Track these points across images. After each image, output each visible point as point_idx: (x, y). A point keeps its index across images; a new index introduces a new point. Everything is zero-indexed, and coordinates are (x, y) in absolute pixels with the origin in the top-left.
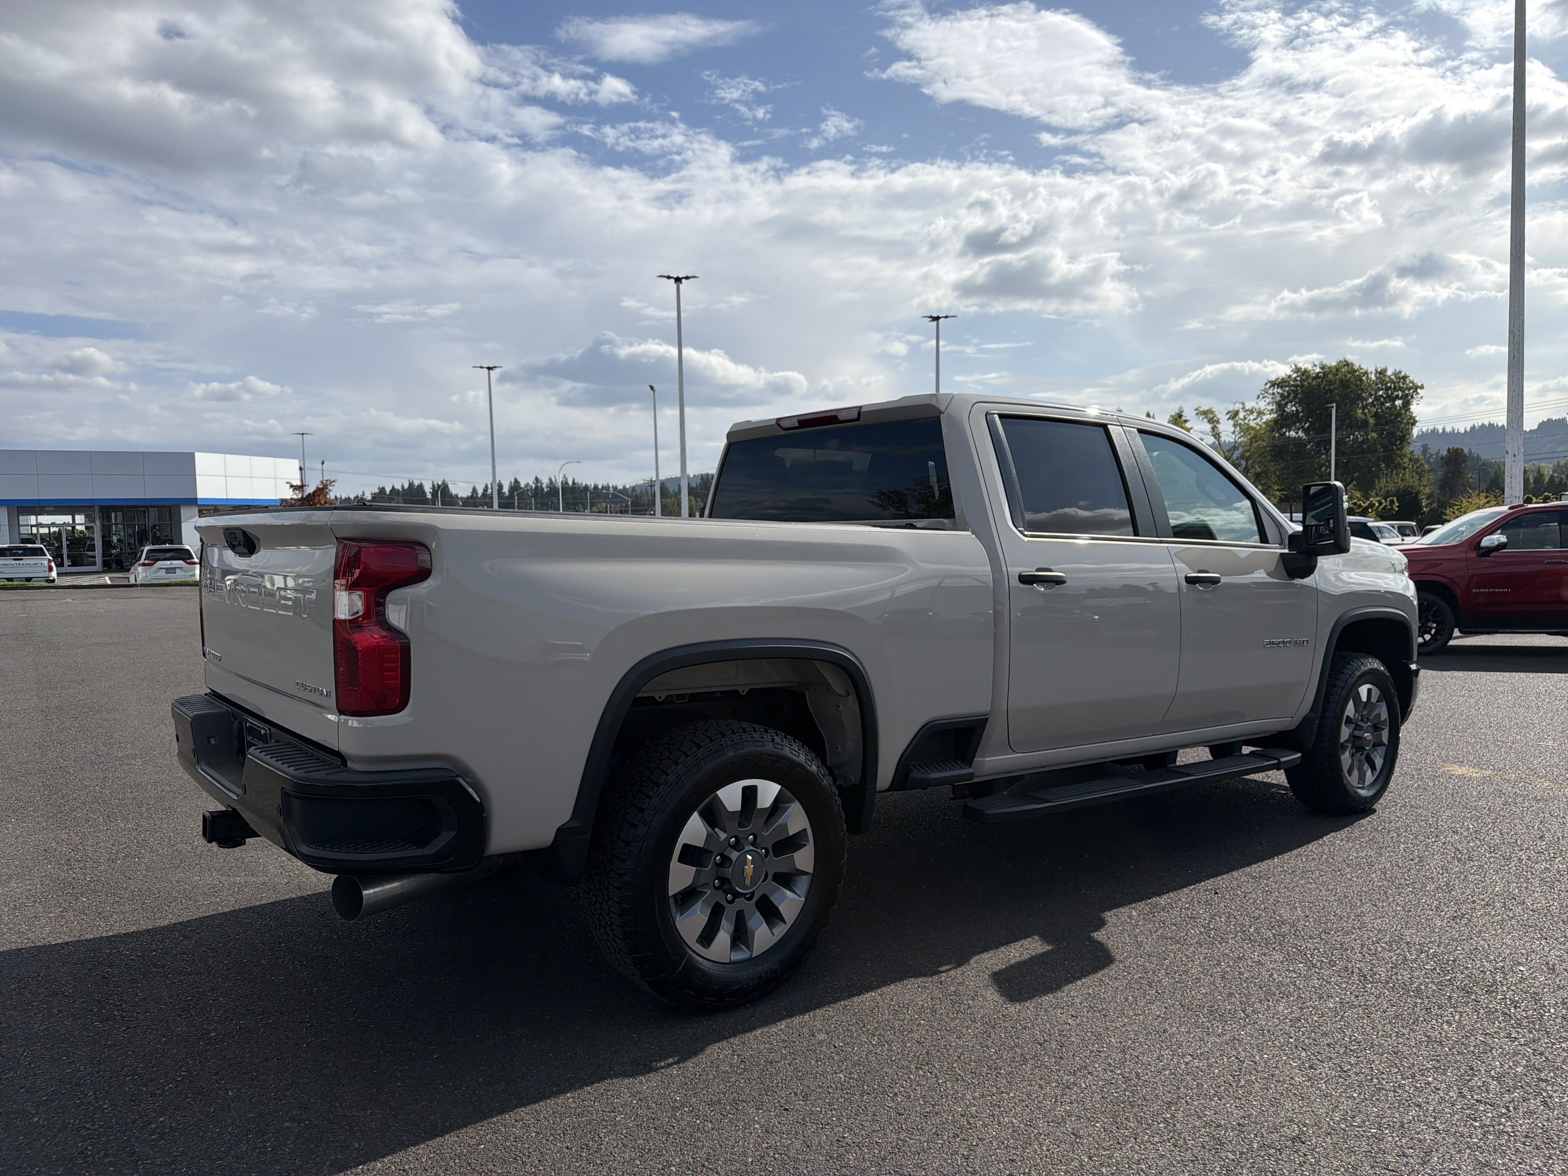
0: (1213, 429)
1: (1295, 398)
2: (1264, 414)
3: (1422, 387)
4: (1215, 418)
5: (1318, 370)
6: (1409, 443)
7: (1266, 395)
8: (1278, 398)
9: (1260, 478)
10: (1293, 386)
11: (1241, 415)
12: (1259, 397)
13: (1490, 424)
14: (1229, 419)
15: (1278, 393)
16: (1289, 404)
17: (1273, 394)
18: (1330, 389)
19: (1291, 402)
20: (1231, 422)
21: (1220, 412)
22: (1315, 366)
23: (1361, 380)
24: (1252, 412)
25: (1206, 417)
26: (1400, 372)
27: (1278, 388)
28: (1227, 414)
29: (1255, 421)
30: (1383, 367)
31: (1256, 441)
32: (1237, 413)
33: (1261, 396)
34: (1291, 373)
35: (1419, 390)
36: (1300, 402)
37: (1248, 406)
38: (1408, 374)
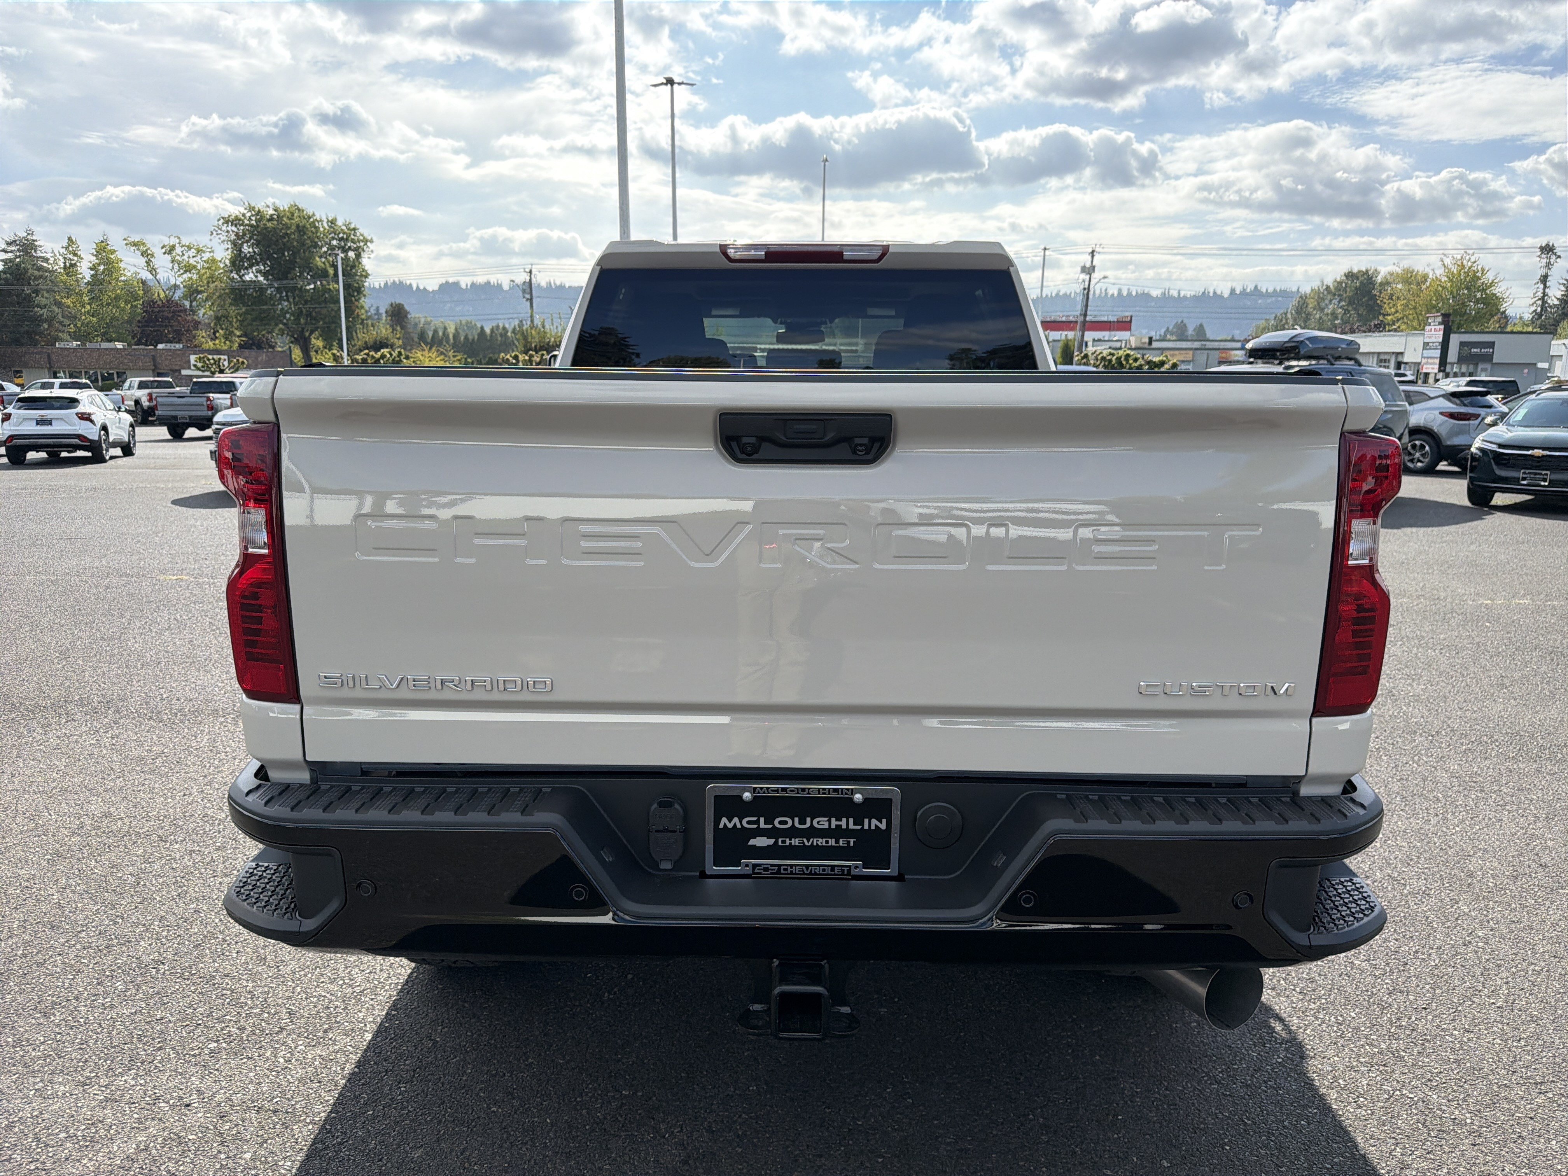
0: (148, 263)
1: (251, 238)
2: (204, 252)
3: (371, 241)
4: (149, 252)
5: (271, 212)
6: (365, 296)
7: (219, 232)
8: (233, 237)
9: (221, 322)
10: (248, 225)
11: (178, 250)
12: (212, 233)
13: (400, 282)
14: (165, 253)
15: (233, 231)
16: (245, 245)
17: (228, 232)
18: (287, 234)
19: (247, 242)
20: (168, 257)
21: (154, 246)
22: (268, 207)
23: (317, 228)
24: (189, 248)
25: (138, 249)
26: (350, 223)
27: (232, 225)
28: (162, 248)
29: (195, 259)
30: (333, 216)
31: (213, 282)
32: (173, 248)
33: (215, 233)
34: (245, 212)
35: (369, 244)
36: (258, 243)
37: (185, 241)
38: (358, 227)
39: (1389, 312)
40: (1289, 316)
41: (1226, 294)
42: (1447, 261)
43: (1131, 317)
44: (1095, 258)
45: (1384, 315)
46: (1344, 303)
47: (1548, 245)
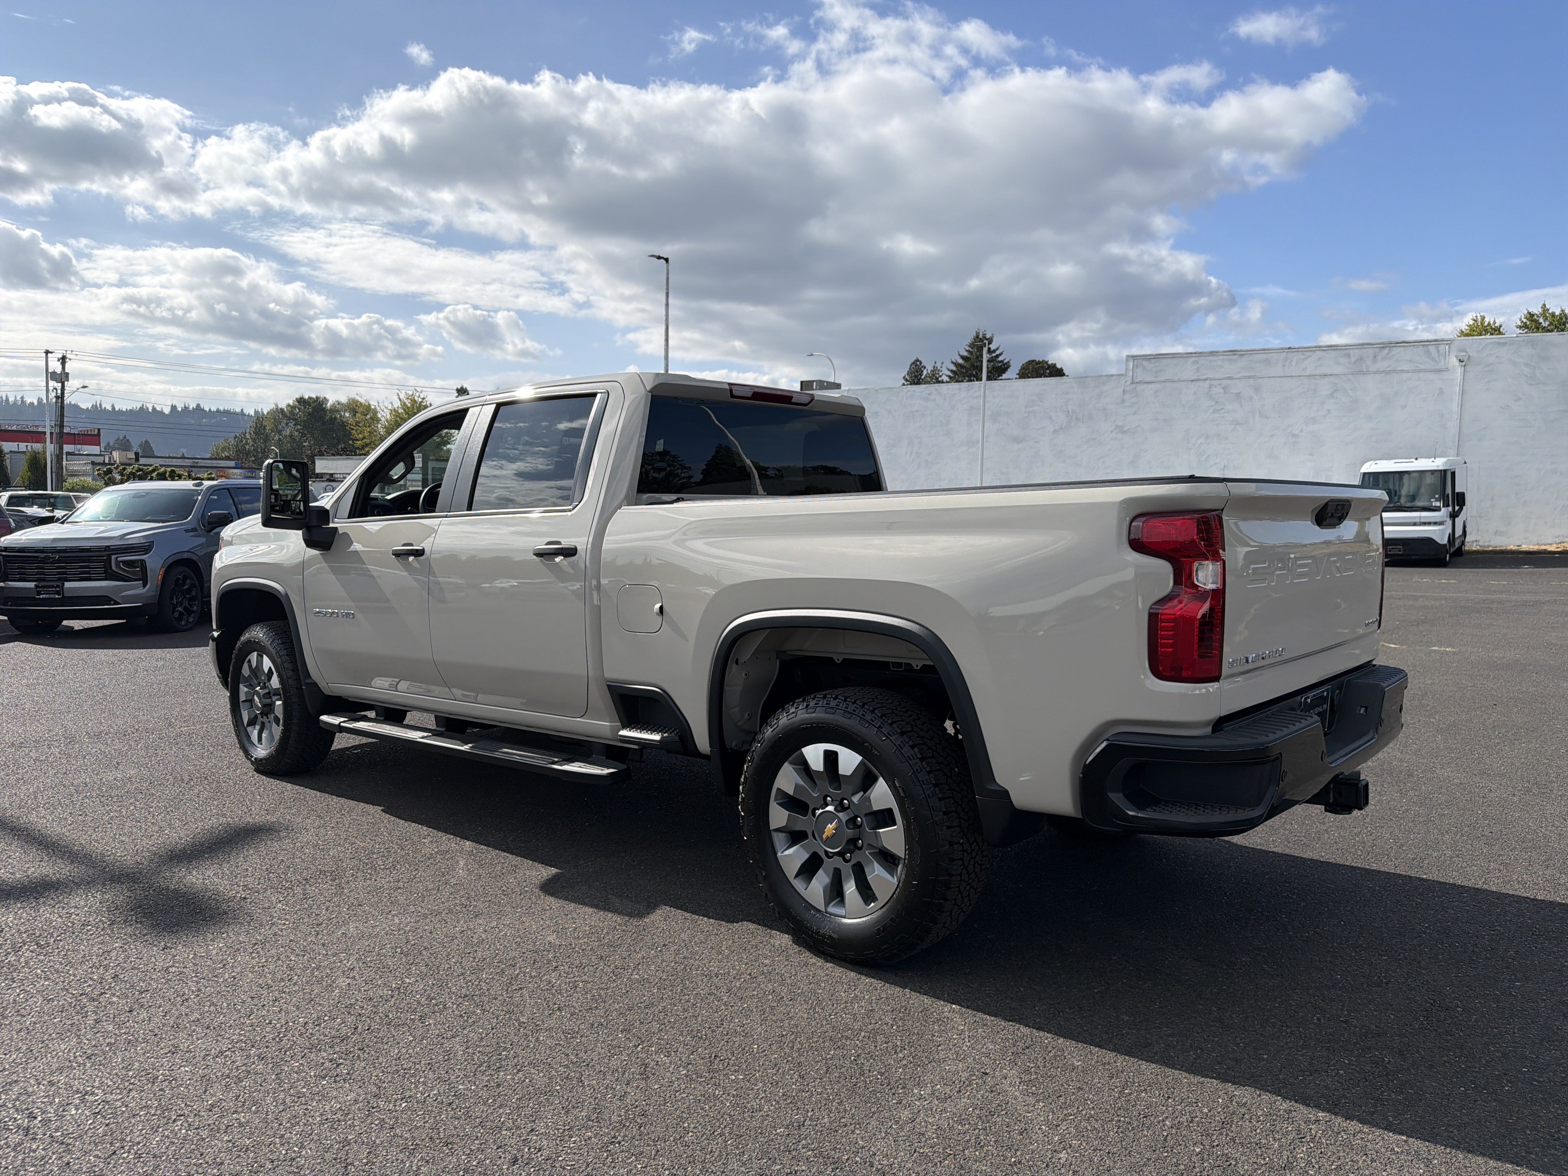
39: (358, 438)
40: (248, 436)
41: (167, 411)
42: (402, 396)
43: (99, 430)
44: (67, 365)
45: (353, 440)
46: (299, 427)
47: (462, 388)
